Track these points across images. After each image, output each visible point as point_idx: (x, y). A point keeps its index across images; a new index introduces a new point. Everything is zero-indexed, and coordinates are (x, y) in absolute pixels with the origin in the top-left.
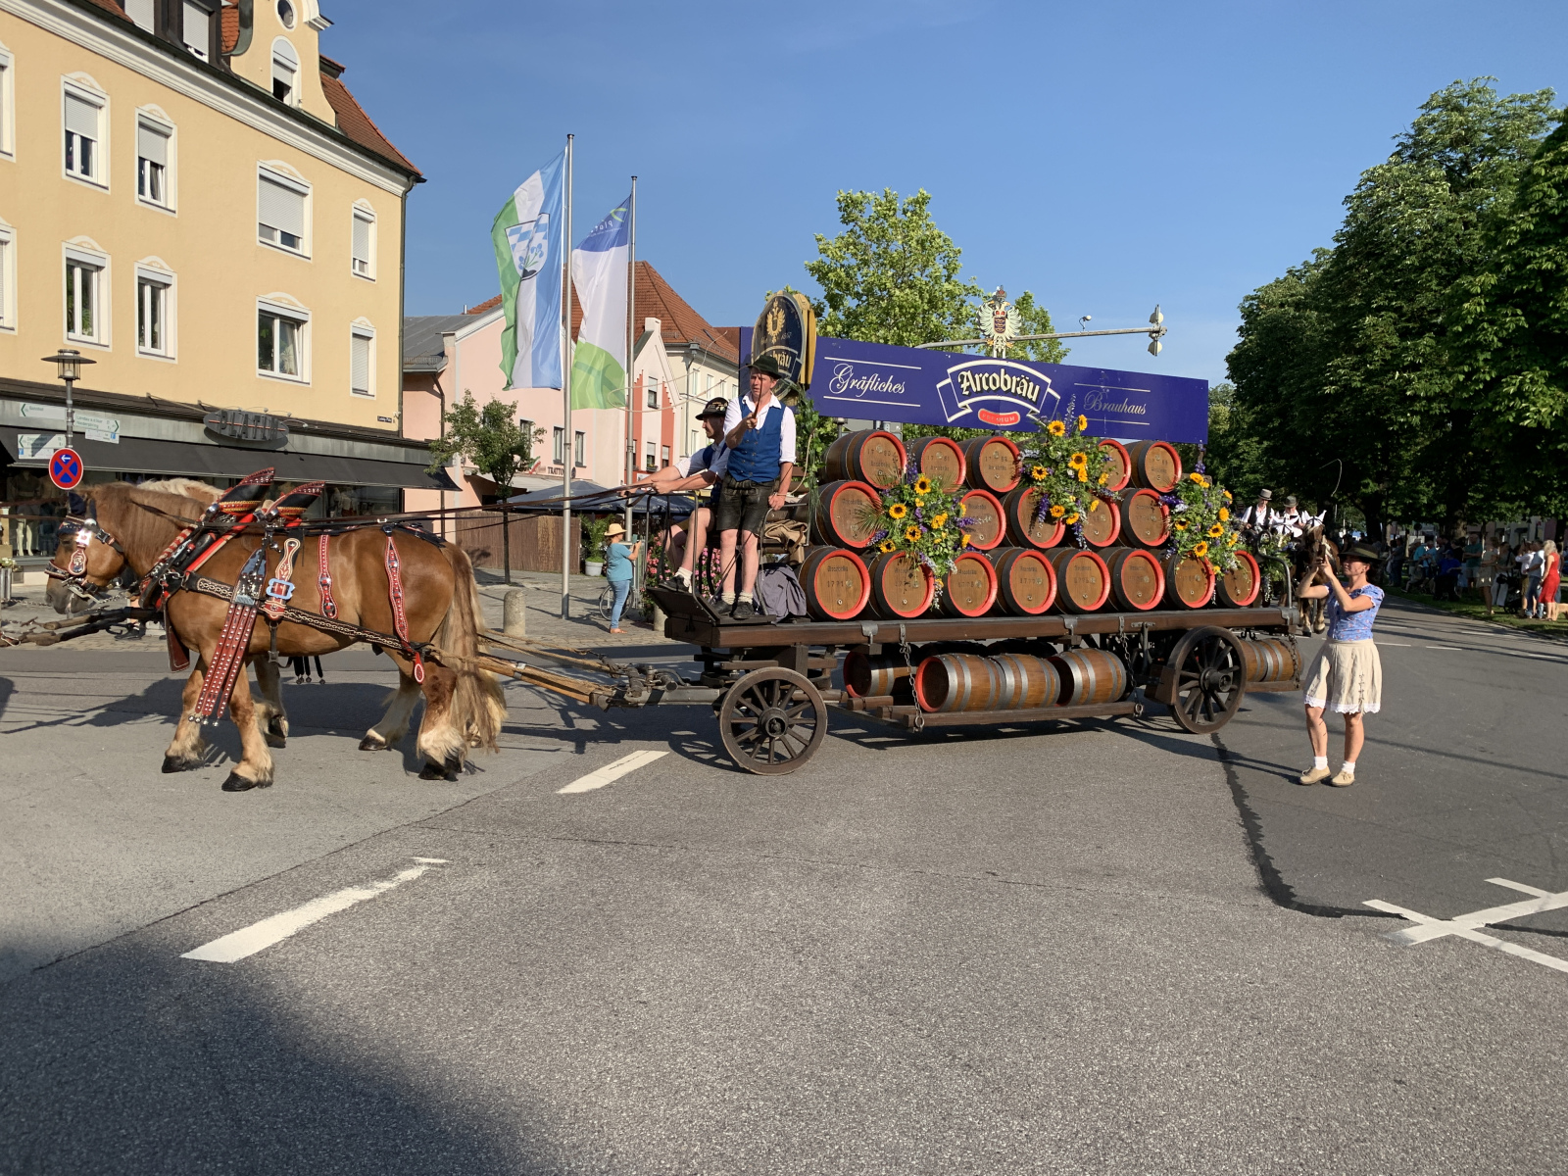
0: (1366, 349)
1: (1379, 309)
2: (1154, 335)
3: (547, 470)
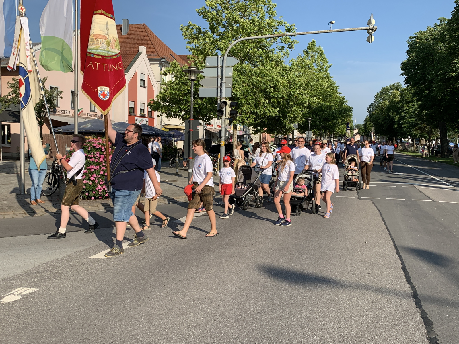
2: (370, 31)
3: (87, 115)
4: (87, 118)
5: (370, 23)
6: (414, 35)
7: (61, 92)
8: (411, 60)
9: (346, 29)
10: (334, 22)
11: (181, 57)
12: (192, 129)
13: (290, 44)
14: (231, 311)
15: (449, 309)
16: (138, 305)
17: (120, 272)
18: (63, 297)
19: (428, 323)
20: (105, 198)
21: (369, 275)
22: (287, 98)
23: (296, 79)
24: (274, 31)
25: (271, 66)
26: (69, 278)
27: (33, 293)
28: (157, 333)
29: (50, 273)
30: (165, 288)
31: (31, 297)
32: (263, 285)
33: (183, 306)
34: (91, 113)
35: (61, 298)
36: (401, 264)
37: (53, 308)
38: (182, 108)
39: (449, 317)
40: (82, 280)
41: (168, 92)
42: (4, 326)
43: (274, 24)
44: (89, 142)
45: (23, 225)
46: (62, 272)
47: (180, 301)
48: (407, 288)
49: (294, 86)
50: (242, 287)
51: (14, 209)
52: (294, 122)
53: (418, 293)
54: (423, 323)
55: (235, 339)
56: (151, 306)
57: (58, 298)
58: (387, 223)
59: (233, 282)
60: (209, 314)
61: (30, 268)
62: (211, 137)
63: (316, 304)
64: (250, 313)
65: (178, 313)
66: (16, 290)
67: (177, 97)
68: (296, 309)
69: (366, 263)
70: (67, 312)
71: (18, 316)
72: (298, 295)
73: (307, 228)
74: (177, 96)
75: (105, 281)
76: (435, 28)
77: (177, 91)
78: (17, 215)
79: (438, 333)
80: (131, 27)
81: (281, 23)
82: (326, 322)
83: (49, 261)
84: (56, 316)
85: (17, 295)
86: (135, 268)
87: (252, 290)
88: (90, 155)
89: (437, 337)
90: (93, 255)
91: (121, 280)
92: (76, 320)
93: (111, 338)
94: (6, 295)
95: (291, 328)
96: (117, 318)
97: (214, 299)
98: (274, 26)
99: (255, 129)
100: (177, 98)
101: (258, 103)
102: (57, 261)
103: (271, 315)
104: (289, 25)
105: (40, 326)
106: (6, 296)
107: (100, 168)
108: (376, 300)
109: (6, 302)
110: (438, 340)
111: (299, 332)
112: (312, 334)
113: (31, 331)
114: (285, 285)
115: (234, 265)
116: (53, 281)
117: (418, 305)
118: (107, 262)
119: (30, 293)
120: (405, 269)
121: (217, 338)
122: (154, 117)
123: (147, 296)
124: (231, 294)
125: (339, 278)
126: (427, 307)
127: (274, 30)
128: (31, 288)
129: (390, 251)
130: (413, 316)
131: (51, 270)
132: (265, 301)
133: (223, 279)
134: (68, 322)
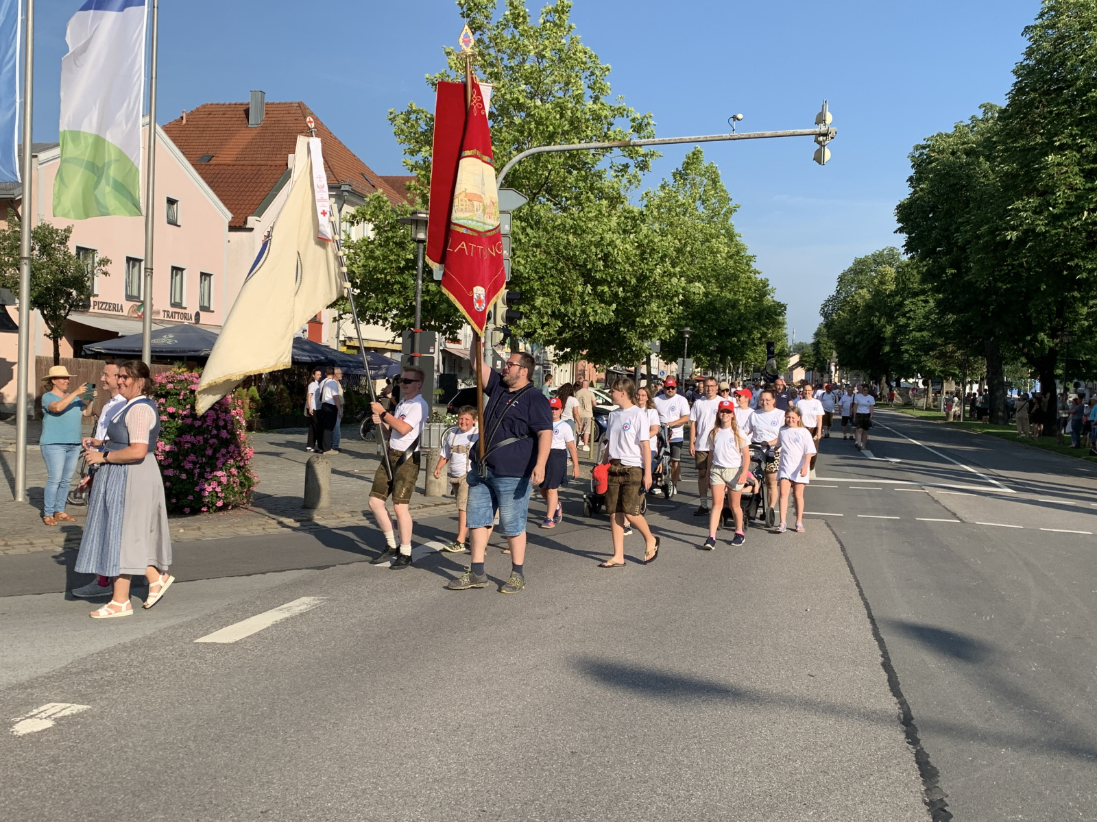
0: (1048, 191)
1: (1062, 148)
2: (821, 139)
3: (162, 313)
4: (162, 321)
5: (820, 119)
6: (925, 142)
7: (105, 262)
8: (918, 199)
9: (768, 133)
10: (740, 116)
11: (387, 180)
12: (417, 353)
13: (641, 158)
14: (515, 749)
15: (975, 747)
16: (314, 739)
17: (267, 671)
18: (149, 723)
19: (927, 772)
20: (215, 511)
21: (812, 678)
22: (634, 281)
23: (656, 240)
24: (606, 130)
25: (599, 211)
26: (156, 684)
27: (80, 715)
28: (359, 793)
29: (111, 673)
30: (370, 704)
31: (78, 723)
32: (583, 698)
33: (412, 740)
34: (172, 310)
35: (145, 724)
36: (882, 656)
37: (131, 745)
38: (391, 303)
39: (972, 761)
40: (185, 688)
41: (360, 264)
42: (28, 780)
43: (605, 113)
44: (182, 381)
45: (32, 570)
46: (138, 672)
47: (406, 732)
48: (890, 705)
49: (650, 256)
50: (537, 702)
51: (5, 535)
52: (651, 337)
53: (913, 714)
54: (919, 773)
55: (526, 804)
56: (342, 741)
57: (138, 724)
58: (856, 569)
59: (518, 692)
60: (469, 757)
61: (64, 663)
62: (457, 369)
63: (696, 737)
64: (557, 754)
65: (402, 754)
66: (42, 709)
67: (379, 276)
68: (652, 747)
69: (807, 654)
70: (161, 753)
71: (55, 760)
72: (658, 718)
73: (679, 579)
74: (381, 273)
75: (235, 689)
76: (973, 127)
77: (379, 262)
78: (13, 548)
79: (948, 792)
80: (270, 108)
81: (621, 112)
82: (716, 772)
83: (105, 647)
84: (139, 759)
85: (45, 718)
86: (300, 664)
87: (560, 709)
88: (183, 411)
89: (945, 799)
90: (202, 636)
91: (271, 688)
92: (184, 768)
93: (264, 802)
94: (19, 719)
95: (644, 783)
96: (271, 765)
97: (478, 726)
98: (606, 117)
99: (561, 353)
100: (379, 279)
101: (568, 292)
102: (124, 648)
103: (601, 757)
104: (638, 116)
105: (107, 779)
106: (21, 720)
107: (206, 440)
108: (823, 729)
109: (24, 732)
110: (947, 805)
111: (659, 791)
112: (687, 794)
113: (89, 789)
114: (631, 698)
115: (519, 657)
116: (122, 690)
117: (912, 738)
118: (236, 650)
119: (73, 715)
120: (890, 665)
121: (488, 802)
122: (322, 321)
123: (332, 721)
124: (514, 716)
125: (746, 683)
126: (928, 742)
127: (606, 126)
128: (75, 705)
129: (860, 629)
130: (899, 760)
131: (112, 666)
132: (588, 730)
133: (496, 687)
134: (166, 772)
